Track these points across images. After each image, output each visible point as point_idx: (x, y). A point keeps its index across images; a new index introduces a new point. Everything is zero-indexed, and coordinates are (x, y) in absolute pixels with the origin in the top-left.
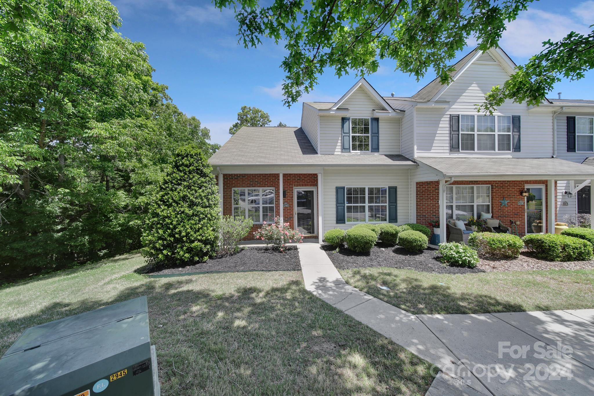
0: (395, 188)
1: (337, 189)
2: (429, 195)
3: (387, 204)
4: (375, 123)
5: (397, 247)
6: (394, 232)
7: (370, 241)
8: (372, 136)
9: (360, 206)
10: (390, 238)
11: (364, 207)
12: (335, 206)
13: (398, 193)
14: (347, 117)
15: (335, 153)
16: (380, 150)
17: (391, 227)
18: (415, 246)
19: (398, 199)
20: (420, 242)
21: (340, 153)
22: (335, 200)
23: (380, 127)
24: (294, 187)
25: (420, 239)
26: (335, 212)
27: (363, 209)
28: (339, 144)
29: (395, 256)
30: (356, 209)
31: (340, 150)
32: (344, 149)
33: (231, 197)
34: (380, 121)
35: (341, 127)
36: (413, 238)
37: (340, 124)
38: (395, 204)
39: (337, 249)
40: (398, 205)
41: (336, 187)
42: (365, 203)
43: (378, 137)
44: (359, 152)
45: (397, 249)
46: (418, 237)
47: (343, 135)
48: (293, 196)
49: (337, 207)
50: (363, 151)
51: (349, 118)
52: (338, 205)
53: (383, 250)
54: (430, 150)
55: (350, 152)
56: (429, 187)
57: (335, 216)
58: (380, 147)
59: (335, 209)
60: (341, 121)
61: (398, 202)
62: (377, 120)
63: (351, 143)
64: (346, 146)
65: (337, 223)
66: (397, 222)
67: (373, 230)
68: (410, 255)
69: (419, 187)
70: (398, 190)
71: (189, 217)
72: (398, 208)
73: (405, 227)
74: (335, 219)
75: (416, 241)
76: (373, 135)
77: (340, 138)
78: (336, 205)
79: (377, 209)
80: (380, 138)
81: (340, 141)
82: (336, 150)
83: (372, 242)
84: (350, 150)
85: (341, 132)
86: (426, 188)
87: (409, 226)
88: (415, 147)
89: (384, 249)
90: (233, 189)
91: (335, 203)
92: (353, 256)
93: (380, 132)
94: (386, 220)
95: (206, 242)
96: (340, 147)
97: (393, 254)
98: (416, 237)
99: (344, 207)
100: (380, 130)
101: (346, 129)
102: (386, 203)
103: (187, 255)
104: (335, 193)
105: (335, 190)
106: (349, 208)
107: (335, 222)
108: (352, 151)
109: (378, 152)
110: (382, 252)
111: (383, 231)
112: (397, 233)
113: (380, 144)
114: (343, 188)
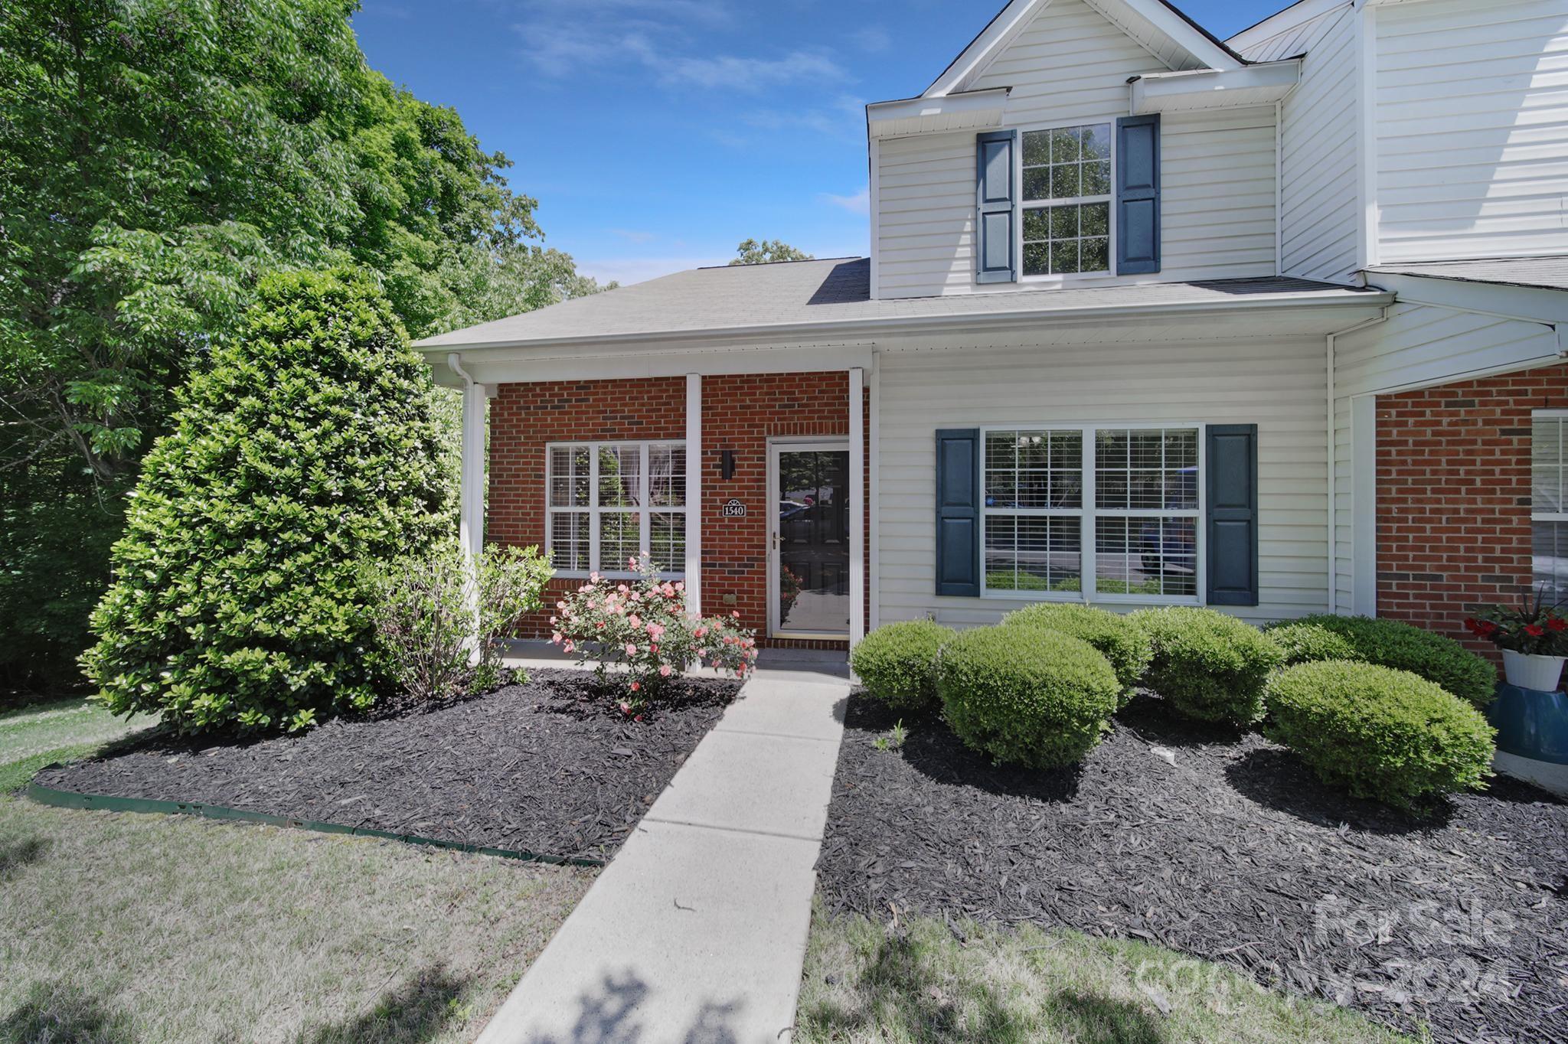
0: (1249, 433)
1: (944, 439)
2: (1462, 463)
3: (1200, 514)
4: (1139, 141)
5: (1255, 742)
6: (1240, 664)
7: (1068, 712)
8: (1123, 203)
9: (1056, 521)
10: (1212, 691)
11: (1076, 521)
12: (931, 517)
13: (1262, 456)
14: (1003, 127)
15: (947, 291)
16: (1165, 262)
17: (1218, 633)
18: (1392, 774)
19: (1262, 487)
20: (1438, 749)
21: (967, 290)
22: (931, 488)
23: (1164, 155)
24: (768, 439)
25: (1438, 731)
26: (930, 545)
27: (1068, 534)
28: (966, 251)
29: (1238, 815)
30: (1033, 533)
31: (968, 277)
32: (985, 269)
33: (543, 476)
34: (1164, 129)
35: (971, 175)
36: (1381, 719)
37: (971, 163)
38: (1244, 513)
39: (899, 734)
40: (1263, 518)
41: (938, 432)
42: (1079, 505)
43: (1155, 201)
44: (1059, 277)
45: (1259, 757)
46: (1416, 720)
47: (984, 208)
48: (764, 474)
49: (941, 521)
50: (1080, 275)
51: (1013, 133)
52: (947, 511)
53: (1163, 760)
54: (1471, 219)
55: (1013, 281)
56: (1465, 422)
57: (931, 559)
58: (1165, 249)
59: (930, 531)
60: (972, 151)
61: (1262, 502)
62: (1151, 123)
63: (1019, 242)
64: (997, 256)
65: (940, 591)
66: (1253, 600)
67: (1105, 645)
68: (1356, 827)
69: (1398, 424)
70: (1262, 441)
71: (233, 540)
72: (1263, 533)
73: (1315, 637)
74: (930, 573)
75: (1401, 739)
76: (1130, 195)
77: (968, 226)
78: (938, 512)
79: (1144, 537)
80: (1165, 208)
81: (966, 239)
82: (951, 278)
83: (1084, 721)
84: (1013, 273)
85: (970, 200)
86: (1445, 427)
87: (1338, 631)
88: (1373, 215)
89: (1169, 754)
90: (549, 446)
91: (930, 502)
92: (967, 792)
93: (1165, 181)
94: (1191, 590)
95: (302, 650)
96: (967, 265)
97: (1228, 800)
98: (1400, 715)
99: (975, 520)
100: (1165, 168)
101: (996, 185)
102: (1196, 507)
103: (205, 701)
104: (930, 460)
105: (930, 446)
106: (1001, 530)
107: (931, 587)
108: (1022, 279)
109: (1157, 270)
110: (1158, 773)
111: (1168, 648)
112: (1257, 667)
113: (1165, 235)
114: (973, 435)
